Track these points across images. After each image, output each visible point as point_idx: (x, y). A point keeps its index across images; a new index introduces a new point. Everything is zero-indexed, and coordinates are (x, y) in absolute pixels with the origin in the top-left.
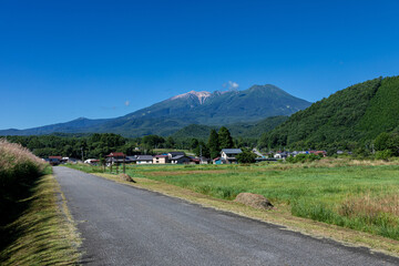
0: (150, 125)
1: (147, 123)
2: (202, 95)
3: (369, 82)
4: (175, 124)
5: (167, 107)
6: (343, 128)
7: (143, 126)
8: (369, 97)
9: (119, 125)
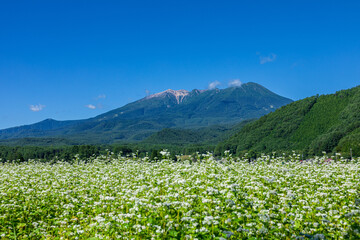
0: (123, 128)
1: (120, 125)
2: (180, 94)
3: (307, 100)
4: (150, 126)
5: (142, 106)
6: (280, 139)
7: (115, 129)
8: (305, 113)
9: (90, 127)
